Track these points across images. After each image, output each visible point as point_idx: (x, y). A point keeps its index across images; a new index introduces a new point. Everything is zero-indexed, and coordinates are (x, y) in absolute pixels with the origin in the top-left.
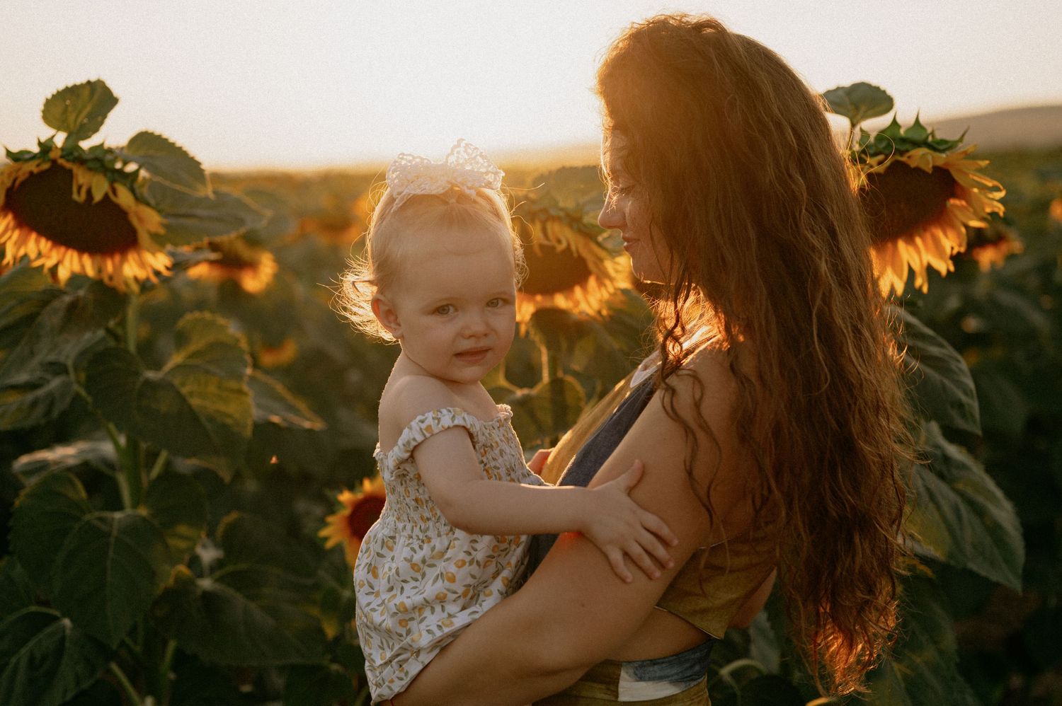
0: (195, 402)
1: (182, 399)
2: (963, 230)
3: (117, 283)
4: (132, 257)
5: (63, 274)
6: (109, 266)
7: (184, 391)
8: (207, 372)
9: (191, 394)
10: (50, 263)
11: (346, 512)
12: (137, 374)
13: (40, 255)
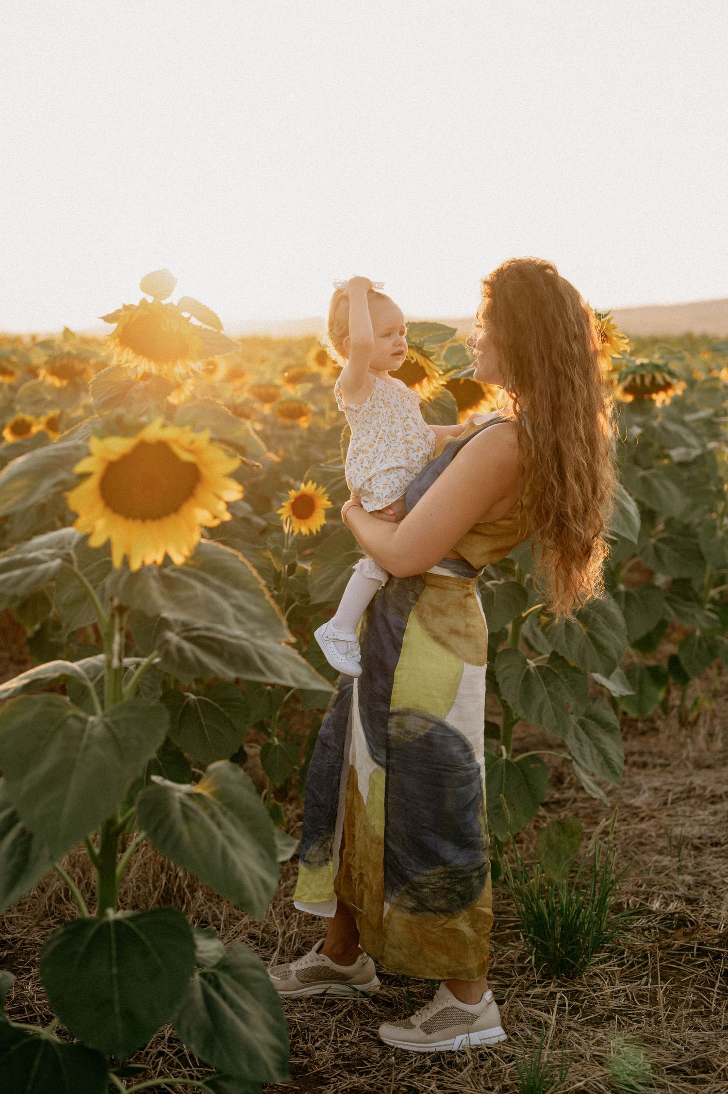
2: (610, 359)
3: (170, 378)
4: (179, 362)
5: (140, 371)
10: (132, 366)
11: (292, 501)
13: (127, 362)
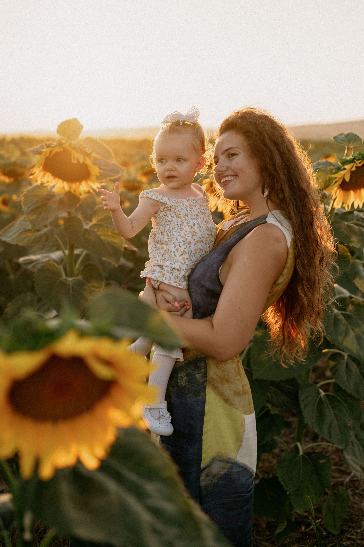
0: (103, 238)
1: (98, 237)
3: (77, 193)
4: (83, 183)
5: (56, 189)
6: (74, 186)
7: (99, 233)
8: (107, 227)
9: (101, 234)
10: (51, 184)
12: (82, 227)
13: (47, 182)
